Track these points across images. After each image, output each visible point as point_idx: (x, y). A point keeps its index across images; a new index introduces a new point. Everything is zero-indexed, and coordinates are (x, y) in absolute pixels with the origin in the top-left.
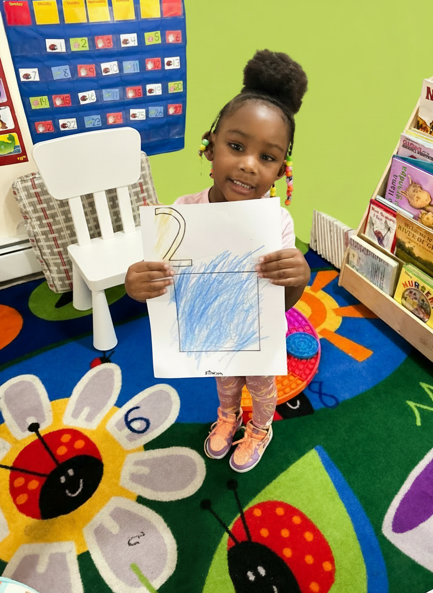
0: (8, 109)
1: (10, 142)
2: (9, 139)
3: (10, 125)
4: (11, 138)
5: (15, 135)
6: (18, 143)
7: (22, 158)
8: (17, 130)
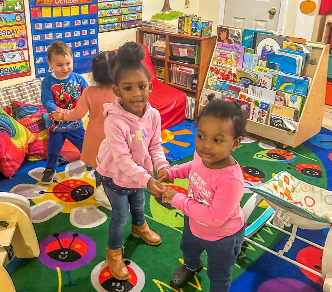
0: (27, 51)
1: (26, 66)
2: (25, 64)
3: (27, 58)
4: (26, 64)
5: (28, 62)
6: (28, 66)
7: (29, 74)
8: (29, 61)
